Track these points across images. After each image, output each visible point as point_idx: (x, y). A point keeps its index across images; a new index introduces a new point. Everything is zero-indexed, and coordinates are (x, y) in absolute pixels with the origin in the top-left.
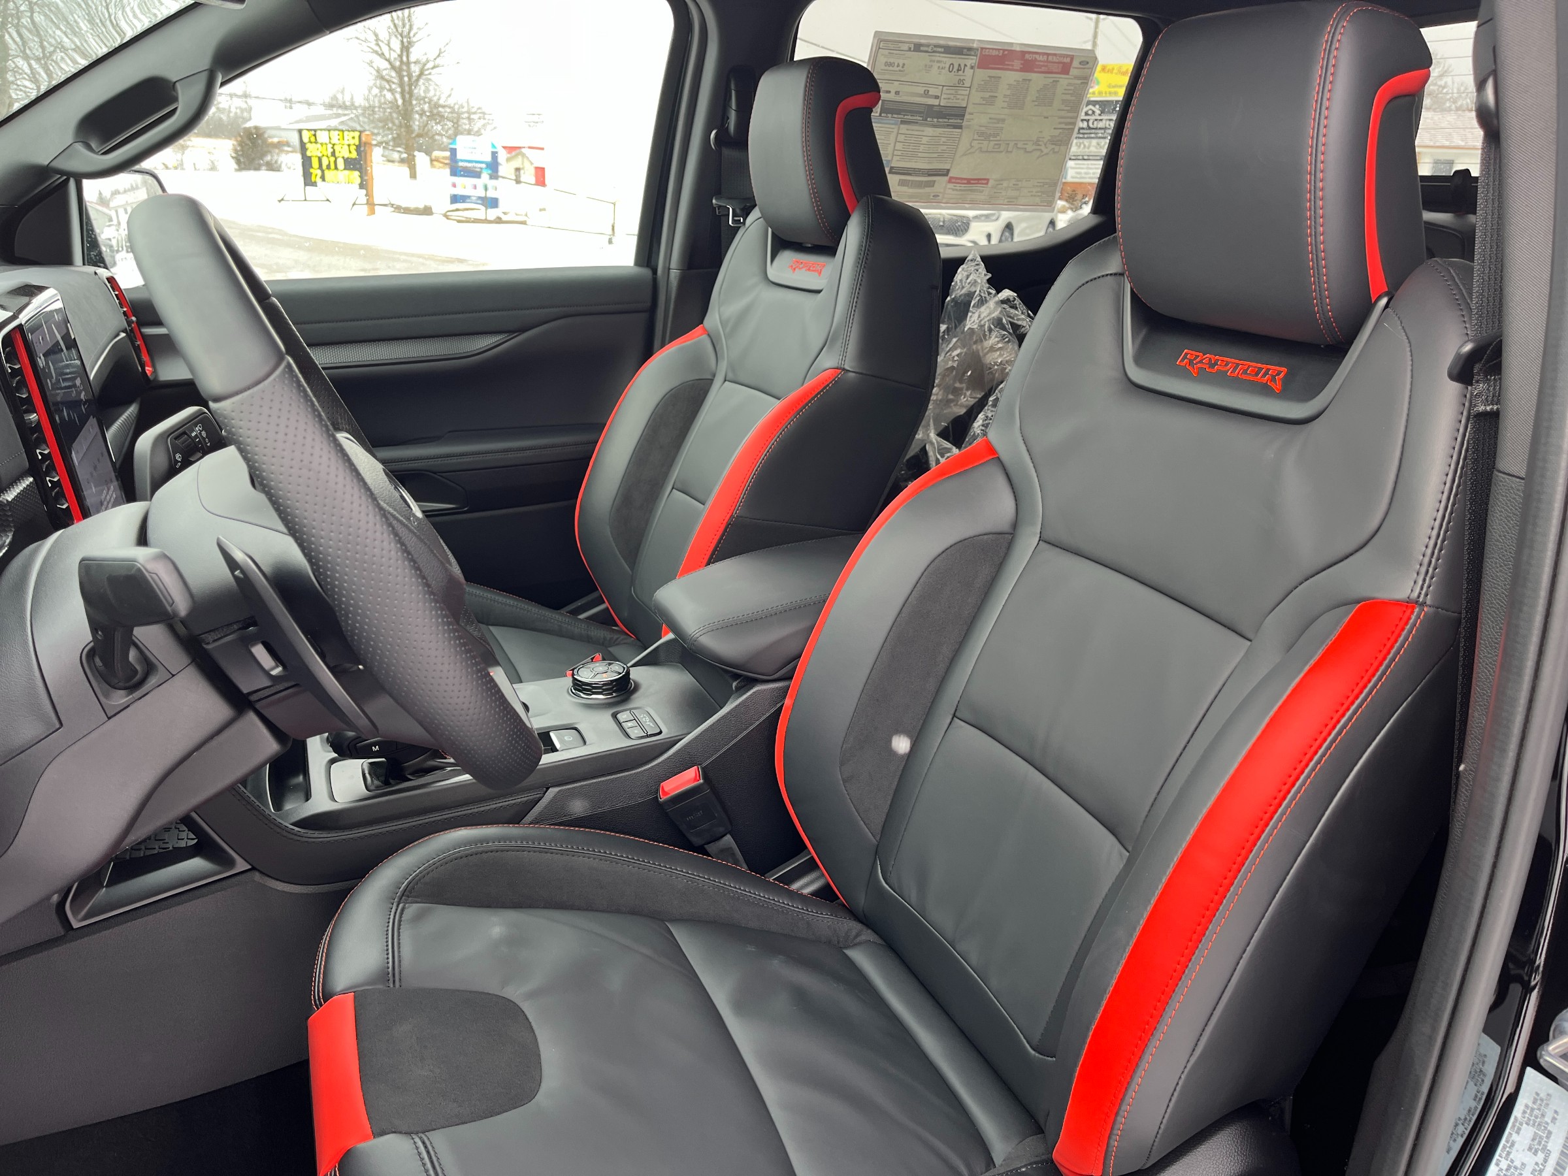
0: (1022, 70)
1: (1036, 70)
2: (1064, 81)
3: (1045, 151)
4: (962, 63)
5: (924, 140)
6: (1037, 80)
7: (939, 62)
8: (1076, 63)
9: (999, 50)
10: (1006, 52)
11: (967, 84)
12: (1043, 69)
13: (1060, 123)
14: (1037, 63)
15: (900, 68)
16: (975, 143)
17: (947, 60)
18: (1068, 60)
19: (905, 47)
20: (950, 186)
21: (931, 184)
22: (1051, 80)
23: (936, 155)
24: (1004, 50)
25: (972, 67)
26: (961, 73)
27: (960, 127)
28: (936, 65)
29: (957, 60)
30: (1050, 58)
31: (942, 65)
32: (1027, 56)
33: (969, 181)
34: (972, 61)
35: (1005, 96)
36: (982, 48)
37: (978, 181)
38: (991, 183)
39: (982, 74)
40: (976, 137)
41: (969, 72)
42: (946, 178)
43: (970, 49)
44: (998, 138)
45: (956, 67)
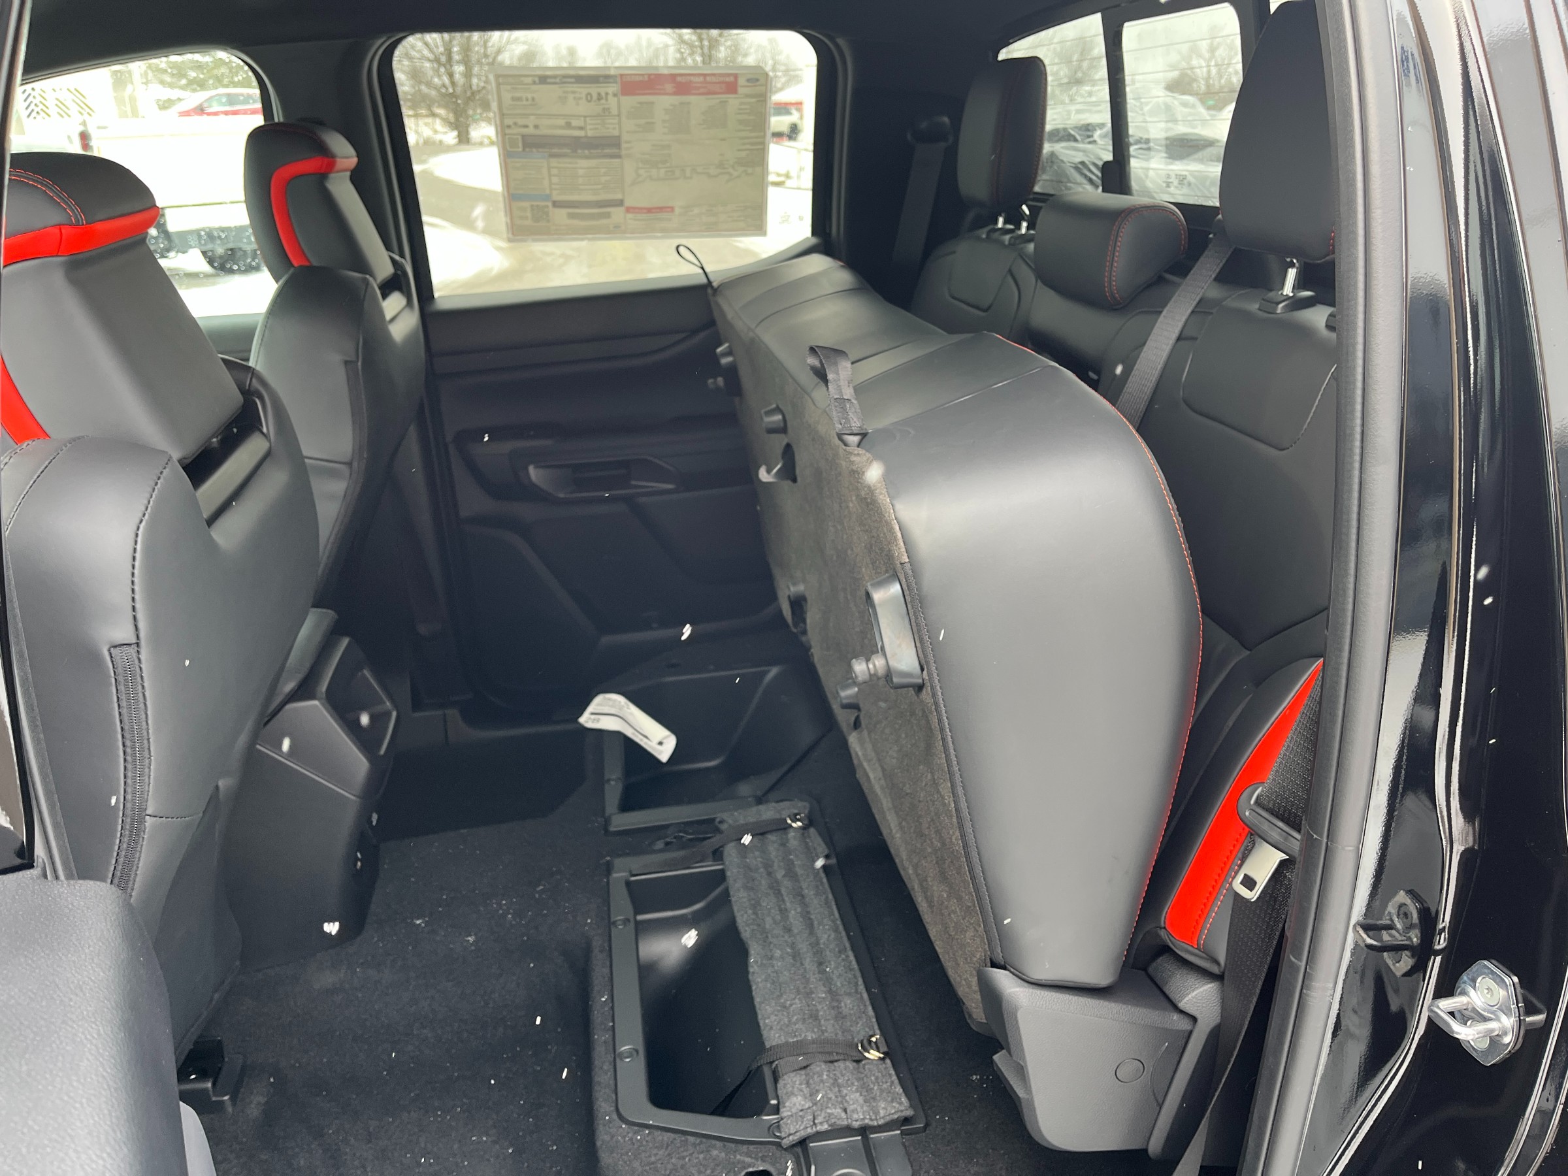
0: (676, 93)
1: (693, 92)
2: (733, 102)
3: (736, 174)
4: (603, 91)
5: (581, 172)
6: (698, 103)
7: (573, 92)
8: (742, 81)
9: (643, 75)
10: (652, 77)
11: (615, 111)
12: (702, 90)
13: (744, 144)
14: (694, 85)
15: (529, 103)
16: (641, 172)
17: (582, 90)
18: (732, 79)
19: (529, 80)
20: (630, 216)
21: (608, 215)
22: (718, 101)
23: (600, 186)
24: (649, 75)
25: (615, 95)
26: (603, 101)
27: (619, 157)
28: (571, 96)
29: (594, 90)
30: (708, 79)
31: (577, 95)
32: (679, 79)
33: (649, 210)
34: (613, 88)
35: (664, 121)
36: (622, 75)
37: (661, 209)
38: (677, 210)
39: (629, 101)
40: (640, 165)
41: (612, 101)
42: (621, 210)
43: (607, 77)
44: (668, 165)
45: (595, 96)
